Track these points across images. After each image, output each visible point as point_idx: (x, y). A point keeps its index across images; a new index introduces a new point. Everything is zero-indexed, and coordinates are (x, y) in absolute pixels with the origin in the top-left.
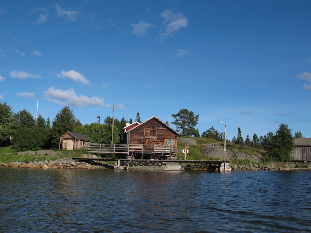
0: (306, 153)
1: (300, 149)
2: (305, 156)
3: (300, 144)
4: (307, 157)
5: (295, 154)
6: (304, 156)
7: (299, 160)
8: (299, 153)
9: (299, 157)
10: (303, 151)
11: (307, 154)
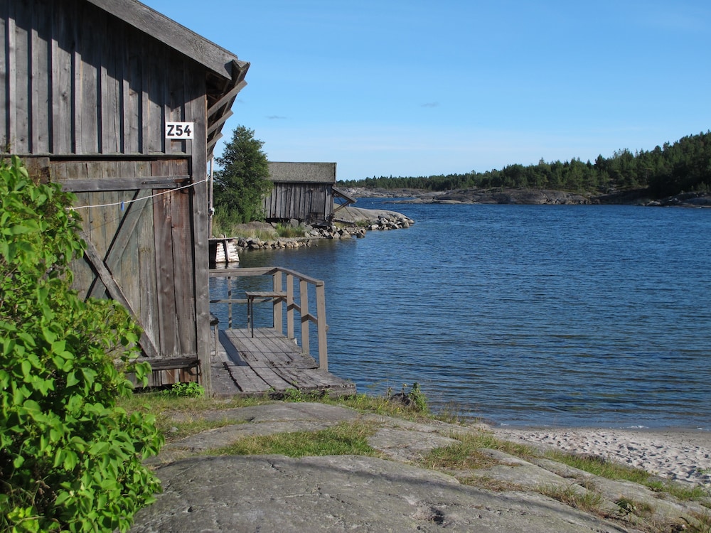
0: (295, 200)
1: (281, 191)
2: (292, 207)
3: (282, 179)
4: (297, 209)
5: (268, 202)
6: (290, 208)
7: (278, 216)
8: (278, 200)
9: (278, 209)
10: (289, 196)
11: (297, 202)
